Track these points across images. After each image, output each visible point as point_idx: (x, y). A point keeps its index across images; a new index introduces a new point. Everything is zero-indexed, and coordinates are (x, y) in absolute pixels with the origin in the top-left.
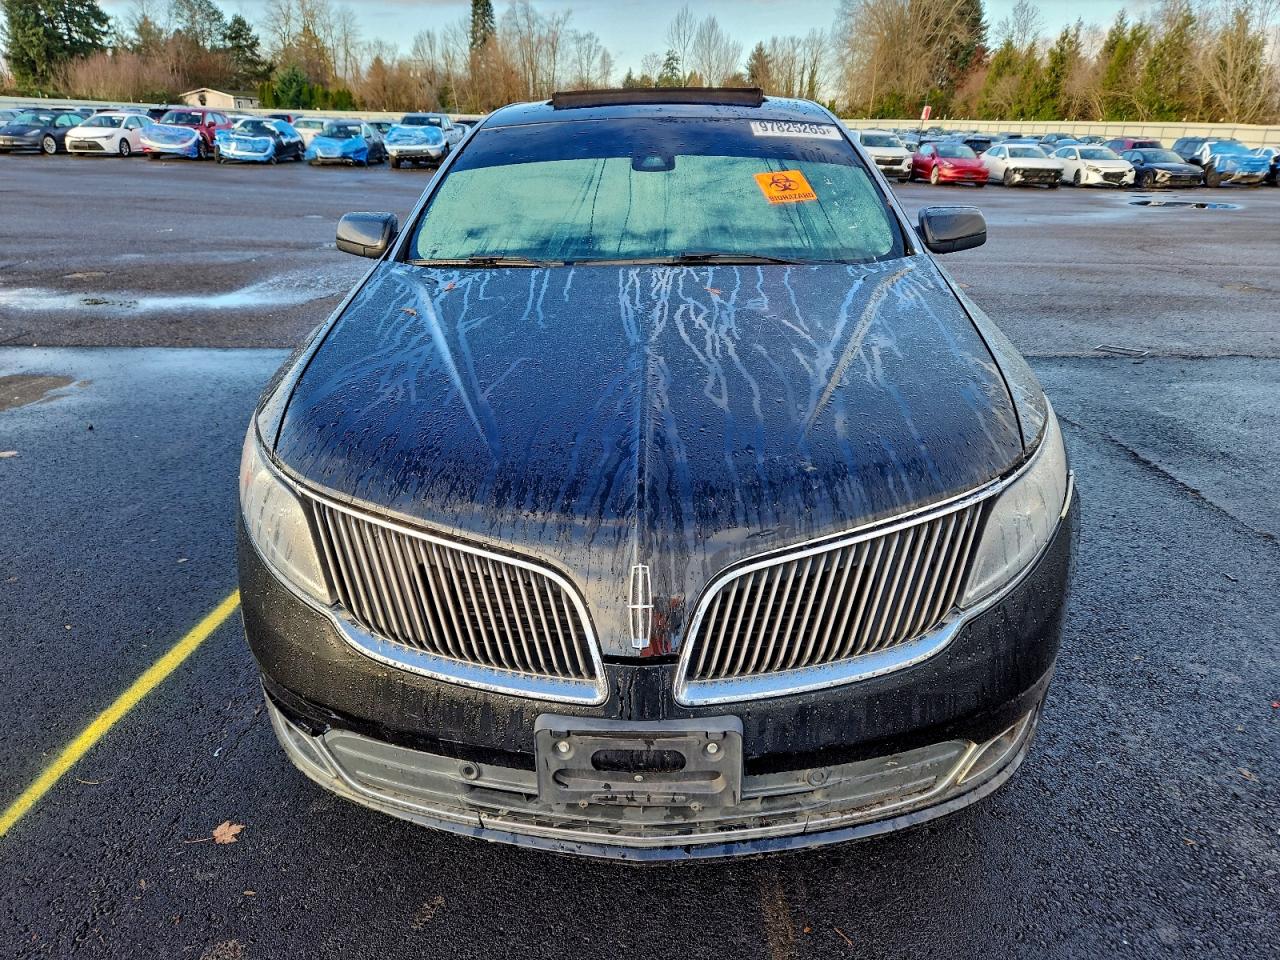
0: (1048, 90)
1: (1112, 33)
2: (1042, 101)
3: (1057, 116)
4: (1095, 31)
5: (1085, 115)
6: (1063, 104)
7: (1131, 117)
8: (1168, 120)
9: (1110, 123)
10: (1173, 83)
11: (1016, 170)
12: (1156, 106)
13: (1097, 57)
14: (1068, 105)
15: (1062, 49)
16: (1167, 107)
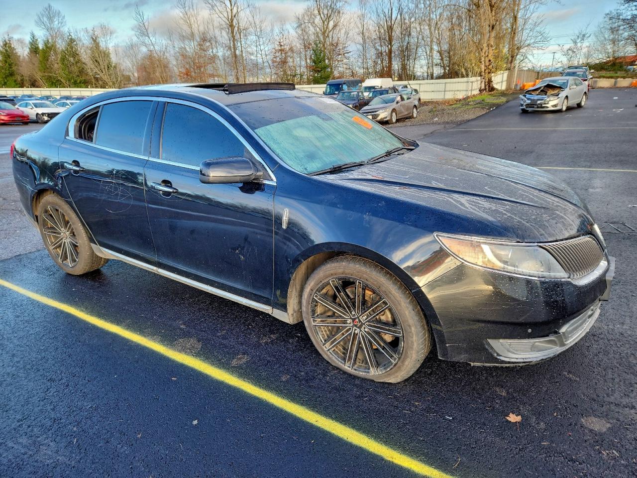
0: (7, 72)
1: (31, 44)
2: (6, 78)
3: (18, 86)
4: (21, 41)
5: (34, 84)
6: (19, 79)
7: (61, 86)
8: (80, 87)
9: (51, 89)
10: (75, 69)
11: (43, 114)
12: (72, 81)
13: (27, 56)
14: (22, 80)
15: (6, 51)
16: (78, 82)
